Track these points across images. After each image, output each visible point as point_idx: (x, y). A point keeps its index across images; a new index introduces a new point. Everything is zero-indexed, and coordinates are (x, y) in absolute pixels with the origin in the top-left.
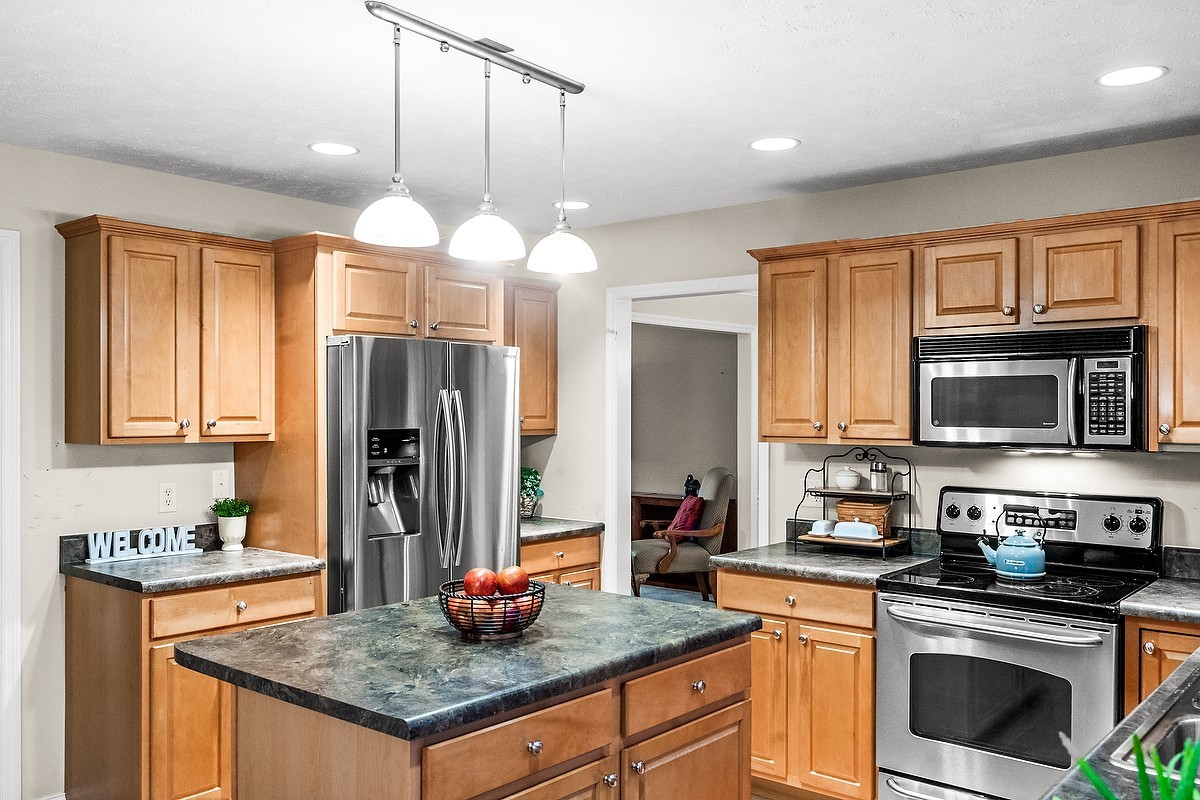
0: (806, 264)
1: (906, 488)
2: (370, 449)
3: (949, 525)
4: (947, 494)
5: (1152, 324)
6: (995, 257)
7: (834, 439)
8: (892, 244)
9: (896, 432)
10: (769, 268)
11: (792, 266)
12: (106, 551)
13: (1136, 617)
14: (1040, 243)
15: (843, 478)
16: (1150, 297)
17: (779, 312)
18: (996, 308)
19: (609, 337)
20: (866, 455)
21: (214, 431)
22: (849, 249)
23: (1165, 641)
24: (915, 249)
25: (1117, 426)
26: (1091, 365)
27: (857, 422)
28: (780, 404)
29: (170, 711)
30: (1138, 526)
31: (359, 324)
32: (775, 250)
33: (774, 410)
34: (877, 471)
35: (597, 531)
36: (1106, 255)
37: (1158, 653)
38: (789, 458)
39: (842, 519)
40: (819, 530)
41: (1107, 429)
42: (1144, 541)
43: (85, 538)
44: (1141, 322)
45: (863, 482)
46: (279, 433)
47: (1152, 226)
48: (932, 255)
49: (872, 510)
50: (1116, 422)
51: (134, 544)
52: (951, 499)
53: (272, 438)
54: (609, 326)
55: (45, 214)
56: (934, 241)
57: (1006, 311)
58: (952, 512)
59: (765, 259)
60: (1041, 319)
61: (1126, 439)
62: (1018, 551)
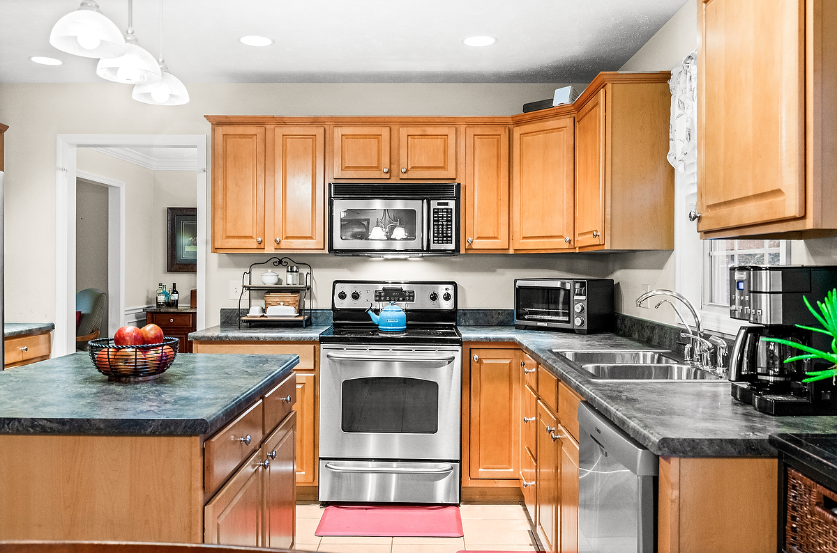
0: (251, 130)
1: (309, 284)
3: (340, 304)
4: (338, 285)
5: (463, 184)
6: (377, 137)
7: (270, 249)
8: (315, 122)
9: (316, 243)
10: (221, 130)
11: (240, 130)
13: (470, 342)
14: (404, 131)
15: (268, 277)
16: (461, 168)
17: (228, 162)
18: (378, 168)
19: (60, 174)
22: (282, 122)
23: (483, 354)
24: (327, 127)
25: (448, 239)
26: (434, 204)
27: (287, 238)
28: (229, 225)
30: (447, 297)
32: (226, 117)
33: (225, 230)
34: (292, 271)
35: (48, 330)
36: (440, 142)
37: (479, 360)
38: (221, 266)
39: (267, 304)
40: (255, 312)
41: (443, 240)
42: (450, 305)
44: (457, 181)
45: (279, 281)
47: (462, 128)
48: (339, 131)
49: (289, 297)
50: (447, 237)
52: (339, 288)
54: (60, 164)
56: (339, 122)
57: (385, 170)
58: (343, 296)
59: (218, 122)
60: (405, 176)
61: (452, 246)
62: (391, 314)
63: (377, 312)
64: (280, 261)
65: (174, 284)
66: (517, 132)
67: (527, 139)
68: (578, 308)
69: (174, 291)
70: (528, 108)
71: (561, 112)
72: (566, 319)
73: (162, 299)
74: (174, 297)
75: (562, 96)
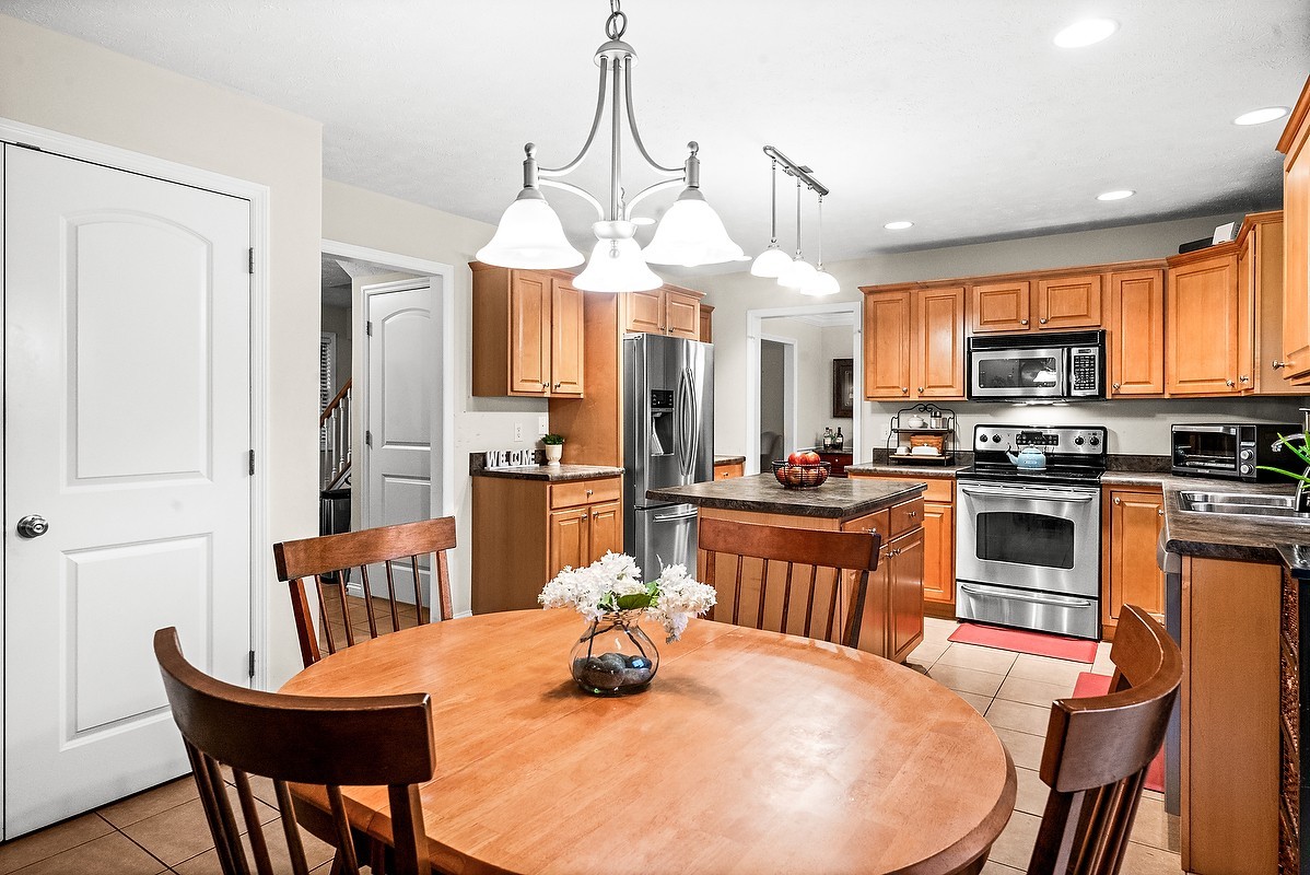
0: (898, 296)
1: (951, 427)
2: (652, 402)
3: (981, 446)
4: (978, 429)
5: (1108, 329)
6: (1017, 292)
7: (914, 397)
8: (954, 284)
9: (956, 392)
10: (872, 298)
11: (888, 296)
12: (495, 464)
13: (1109, 485)
14: (1043, 284)
15: (913, 422)
16: (1107, 315)
17: (879, 324)
18: (1016, 321)
20: (925, 408)
21: (558, 390)
22: (925, 287)
23: (1125, 497)
24: (967, 287)
25: (1091, 385)
26: (1075, 351)
27: (929, 387)
29: (560, 553)
30: (1095, 442)
31: (639, 327)
32: (877, 287)
33: (875, 382)
34: (935, 416)
35: (741, 461)
36: (1082, 291)
37: (1121, 503)
38: (874, 412)
39: (913, 445)
40: (902, 451)
41: (1084, 387)
42: (1098, 450)
43: (484, 455)
44: (1102, 328)
45: (925, 425)
46: (586, 394)
47: (1108, 276)
48: (978, 290)
49: (933, 439)
50: (1090, 382)
51: (508, 460)
52: (981, 432)
53: (582, 396)
54: (749, 334)
55: (464, 256)
56: (978, 282)
57: (1024, 322)
58: (984, 439)
59: (869, 292)
60: (1045, 326)
61: (1095, 392)
62: (1031, 457)
63: (1016, 454)
64: (925, 407)
65: (839, 429)
66: (1172, 274)
67: (1182, 280)
68: (1244, 455)
69: (839, 435)
70: (1184, 249)
71: (1224, 249)
72: (1233, 466)
73: (828, 441)
74: (839, 440)
75: (1223, 234)
